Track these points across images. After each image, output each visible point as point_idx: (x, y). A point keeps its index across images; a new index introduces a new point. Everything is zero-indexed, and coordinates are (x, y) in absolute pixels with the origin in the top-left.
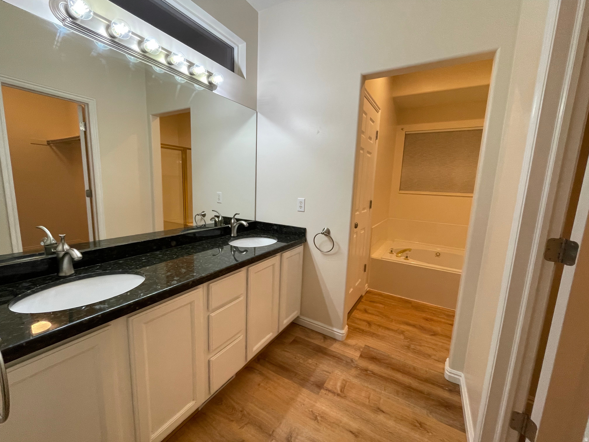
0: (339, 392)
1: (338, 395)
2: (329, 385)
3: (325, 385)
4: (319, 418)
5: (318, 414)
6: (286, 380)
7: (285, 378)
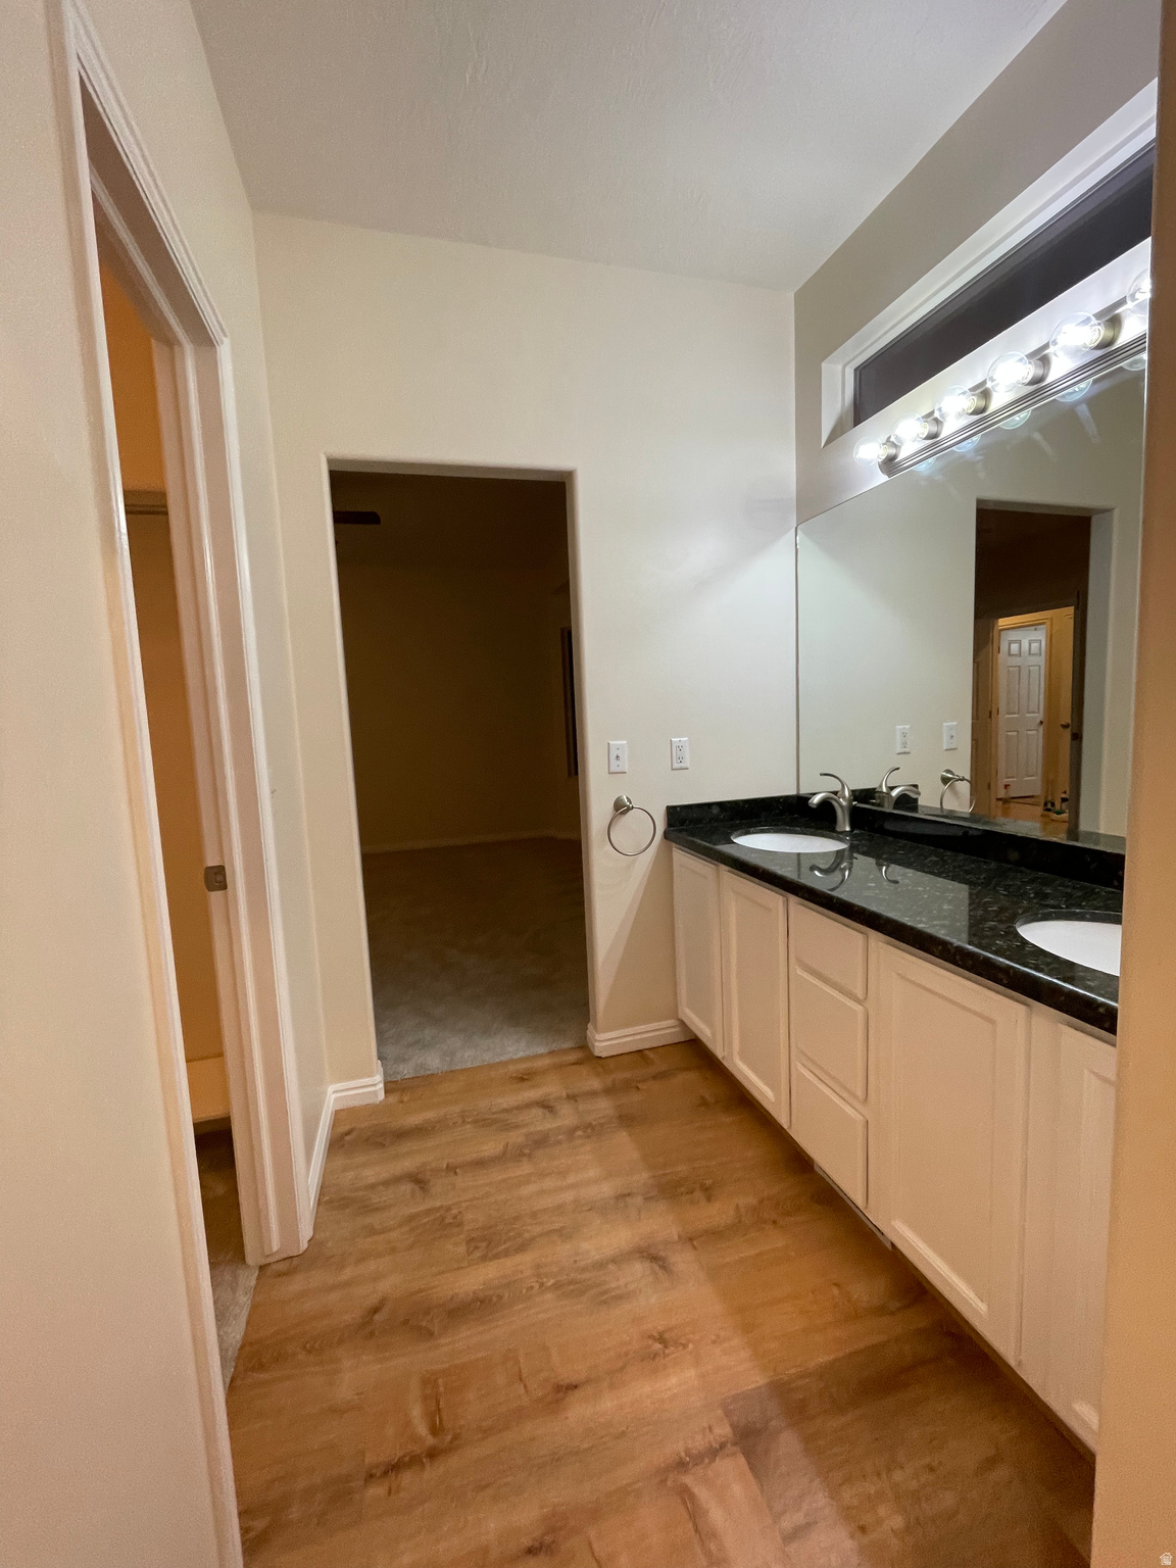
0: (688, 1480)
1: (681, 1465)
2: (732, 1470)
3: (742, 1460)
4: (658, 1346)
5: (668, 1355)
6: (823, 1359)
7: (836, 1360)
